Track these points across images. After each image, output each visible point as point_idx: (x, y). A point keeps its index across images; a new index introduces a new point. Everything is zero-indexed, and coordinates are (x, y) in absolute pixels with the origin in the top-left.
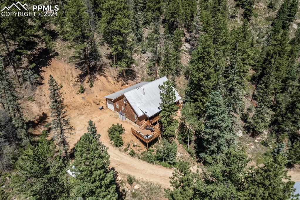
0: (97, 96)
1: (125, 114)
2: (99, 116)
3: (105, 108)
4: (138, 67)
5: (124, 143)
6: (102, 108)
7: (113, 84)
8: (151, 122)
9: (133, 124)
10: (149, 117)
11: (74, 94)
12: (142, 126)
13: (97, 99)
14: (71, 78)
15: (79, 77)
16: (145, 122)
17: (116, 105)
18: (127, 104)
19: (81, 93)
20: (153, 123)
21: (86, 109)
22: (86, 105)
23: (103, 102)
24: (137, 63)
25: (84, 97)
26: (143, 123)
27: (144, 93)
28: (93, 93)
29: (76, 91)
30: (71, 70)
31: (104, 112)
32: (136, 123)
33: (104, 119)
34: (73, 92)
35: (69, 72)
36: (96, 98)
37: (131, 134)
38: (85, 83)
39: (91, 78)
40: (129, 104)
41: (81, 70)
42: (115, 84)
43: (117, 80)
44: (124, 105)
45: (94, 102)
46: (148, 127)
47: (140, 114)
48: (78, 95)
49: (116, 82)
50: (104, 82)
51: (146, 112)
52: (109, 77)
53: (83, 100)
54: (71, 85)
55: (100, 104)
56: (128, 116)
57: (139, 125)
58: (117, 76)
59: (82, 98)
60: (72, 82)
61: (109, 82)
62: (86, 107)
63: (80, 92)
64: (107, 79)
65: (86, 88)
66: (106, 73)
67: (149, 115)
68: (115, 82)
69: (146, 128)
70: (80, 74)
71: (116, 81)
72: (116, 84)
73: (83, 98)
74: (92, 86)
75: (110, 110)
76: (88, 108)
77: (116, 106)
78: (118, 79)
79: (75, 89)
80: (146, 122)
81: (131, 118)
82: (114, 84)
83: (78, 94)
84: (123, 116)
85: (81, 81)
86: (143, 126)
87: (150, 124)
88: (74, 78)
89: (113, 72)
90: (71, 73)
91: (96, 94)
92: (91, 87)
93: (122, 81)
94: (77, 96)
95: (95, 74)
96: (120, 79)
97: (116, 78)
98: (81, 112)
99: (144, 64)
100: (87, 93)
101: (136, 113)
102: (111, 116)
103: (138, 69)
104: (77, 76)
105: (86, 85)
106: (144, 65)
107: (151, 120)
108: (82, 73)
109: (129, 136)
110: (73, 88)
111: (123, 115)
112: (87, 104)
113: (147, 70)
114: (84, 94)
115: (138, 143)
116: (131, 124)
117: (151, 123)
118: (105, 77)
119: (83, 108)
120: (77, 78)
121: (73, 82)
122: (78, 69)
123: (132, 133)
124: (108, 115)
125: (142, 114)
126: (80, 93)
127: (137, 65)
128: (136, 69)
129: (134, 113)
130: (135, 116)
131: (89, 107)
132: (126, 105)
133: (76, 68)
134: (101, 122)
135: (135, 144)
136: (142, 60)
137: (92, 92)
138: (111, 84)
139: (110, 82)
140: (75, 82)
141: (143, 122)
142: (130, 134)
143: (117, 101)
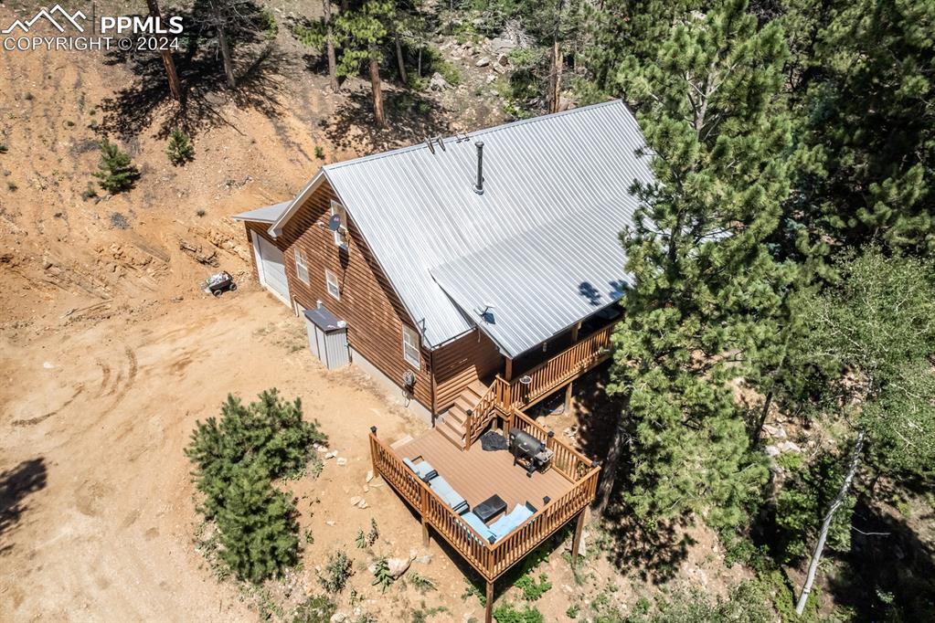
0: (207, 210)
1: (341, 324)
2: (190, 331)
3: (242, 283)
4: (461, 91)
5: (310, 548)
6: (226, 286)
7: (313, 156)
8: (525, 390)
9: (396, 396)
10: (515, 353)
11: (67, 194)
12: (456, 423)
13: (203, 229)
14: (69, 110)
15: (114, 108)
16: (478, 386)
17: (292, 264)
18: (351, 248)
19: (114, 192)
20: (536, 396)
21: (128, 285)
22: (128, 260)
23: (239, 249)
24: (455, 73)
25: (125, 213)
26: (466, 394)
27: (481, 179)
28: (186, 194)
29: (85, 181)
30: (81, 67)
31: (228, 310)
32: (410, 389)
33: (214, 353)
34: (66, 184)
35: (70, 77)
36: (196, 222)
37: (371, 474)
38: (146, 137)
39: (181, 114)
40: (364, 249)
41: (137, 71)
42: (323, 157)
43: (334, 137)
44: (335, 258)
45: (183, 248)
46: (500, 425)
47: (443, 328)
48: (94, 199)
49: (327, 147)
50: (258, 140)
51: (488, 317)
52: (291, 121)
53: (117, 231)
54: (64, 144)
55: (221, 259)
56: (365, 336)
57: (433, 411)
58: (339, 118)
59: (107, 223)
60: (70, 132)
61: (288, 144)
62: (131, 273)
63: (104, 186)
64: (280, 130)
65: (146, 169)
66: (280, 98)
67: (513, 339)
68: (323, 145)
69: (486, 432)
70: (124, 92)
71: (329, 141)
72: (328, 159)
73: (117, 218)
74: (183, 157)
75: (270, 296)
76: (144, 280)
77: (295, 274)
78: (343, 129)
79: (83, 167)
80: (484, 391)
81: (383, 351)
82: (320, 156)
83: (93, 195)
84: (331, 338)
85: (122, 127)
86: (464, 418)
87: (517, 408)
88: (88, 108)
89: (321, 98)
90: (78, 85)
91: (203, 204)
92: (179, 161)
93: (365, 141)
94: (85, 209)
95: (209, 96)
96: (354, 130)
97: (334, 128)
98: (95, 302)
99: (492, 78)
100: (148, 197)
101: (408, 321)
102: (261, 331)
103: (460, 101)
104: (108, 101)
105: (151, 150)
106: (488, 81)
107: (526, 379)
108: (140, 88)
109: (349, 495)
110: (67, 165)
111: (328, 332)
112: (140, 256)
113: (506, 104)
114: (129, 200)
115: (413, 553)
116: (381, 397)
117: (526, 401)
118: (270, 114)
119: (113, 278)
120: (106, 110)
121: (81, 133)
122: (124, 68)
123: (378, 471)
124: (244, 329)
125: (458, 328)
126: (102, 193)
127: (453, 82)
128: (446, 99)
129: (396, 320)
130: (408, 342)
131: (146, 278)
132: (344, 257)
133: (111, 63)
134: (186, 369)
135: (396, 565)
136: (481, 62)
137: (176, 191)
138: (301, 156)
139: (299, 145)
140: (91, 134)
141: (466, 387)
142: (360, 479)
143: (299, 233)
